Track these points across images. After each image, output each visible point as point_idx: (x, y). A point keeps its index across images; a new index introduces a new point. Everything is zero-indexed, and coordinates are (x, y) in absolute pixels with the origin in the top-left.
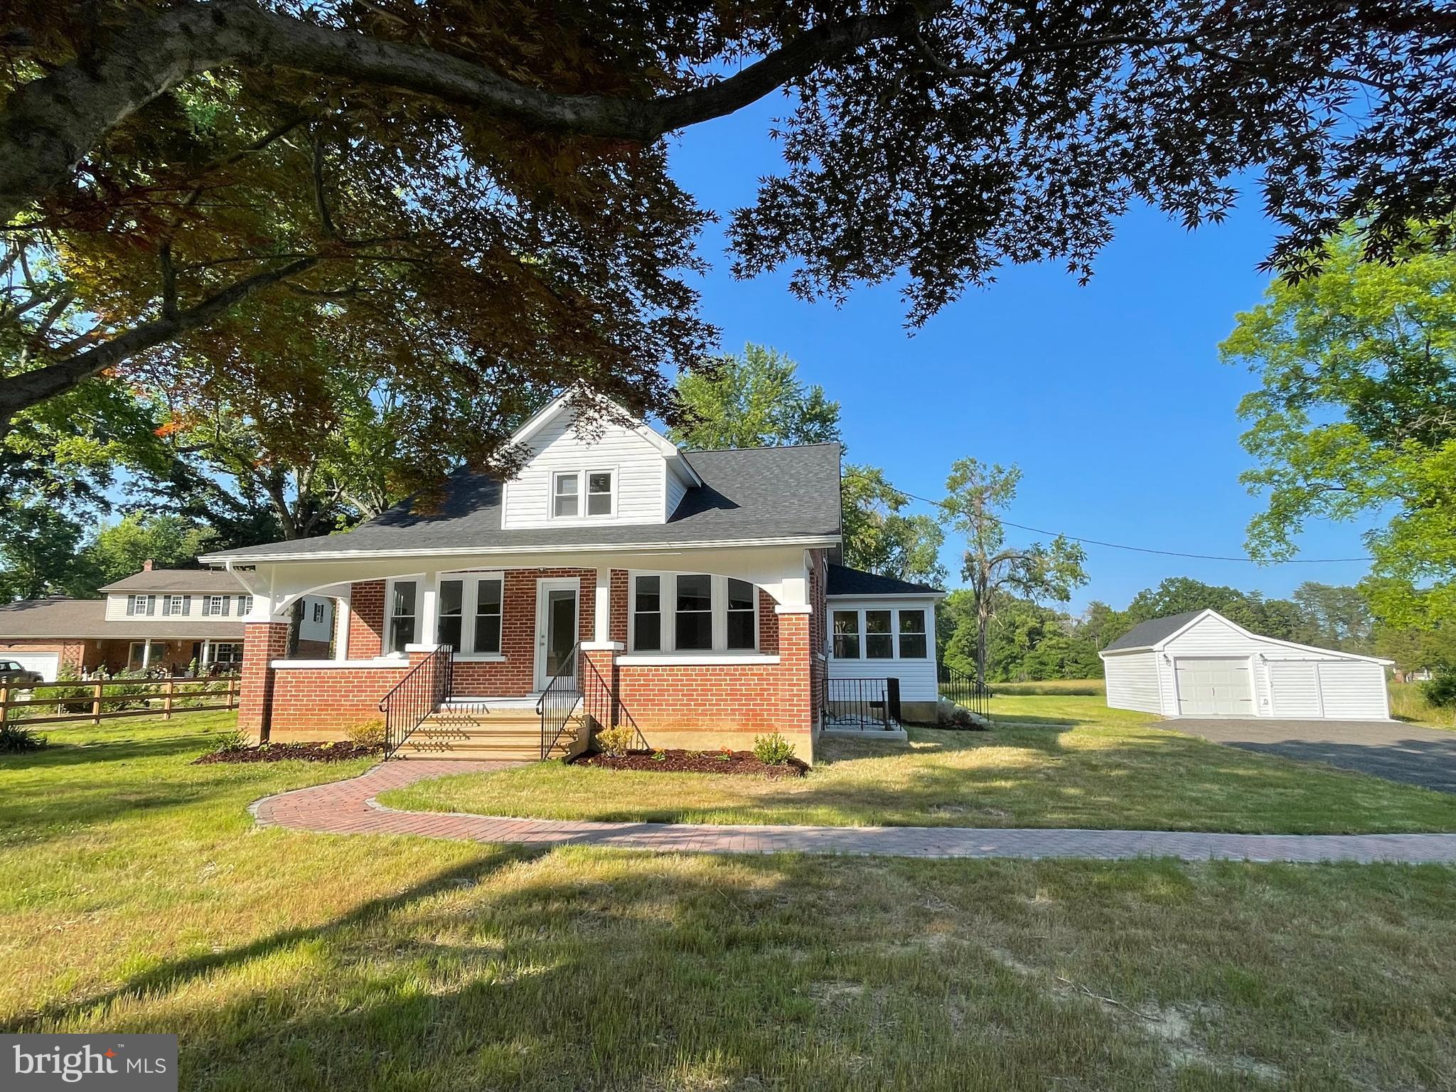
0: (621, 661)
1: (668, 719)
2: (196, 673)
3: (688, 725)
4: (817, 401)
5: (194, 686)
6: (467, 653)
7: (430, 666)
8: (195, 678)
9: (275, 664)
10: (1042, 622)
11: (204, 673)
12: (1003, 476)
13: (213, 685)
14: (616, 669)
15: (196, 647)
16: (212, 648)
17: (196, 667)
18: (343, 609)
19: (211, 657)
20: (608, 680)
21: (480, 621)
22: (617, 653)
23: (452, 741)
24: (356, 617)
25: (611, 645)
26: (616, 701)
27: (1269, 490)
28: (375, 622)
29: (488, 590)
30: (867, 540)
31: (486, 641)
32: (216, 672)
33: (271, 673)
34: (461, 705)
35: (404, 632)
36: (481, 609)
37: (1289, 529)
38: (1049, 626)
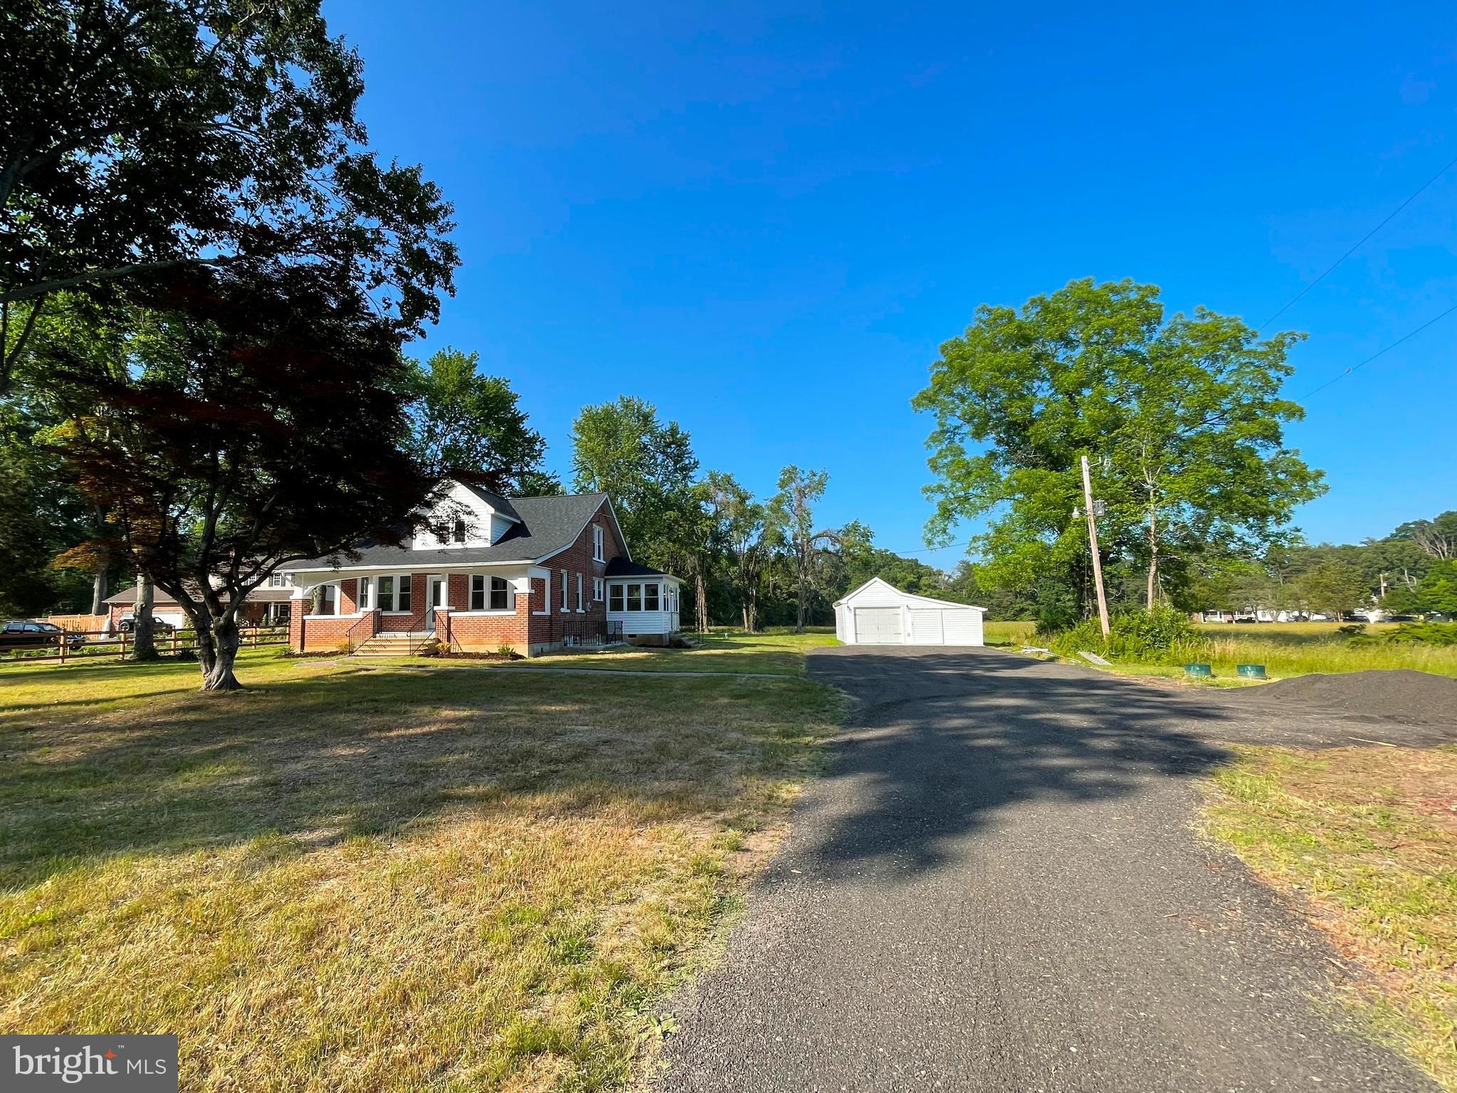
0: (451, 614)
1: (471, 639)
2: (267, 623)
3: (479, 642)
4: (674, 431)
5: (266, 631)
6: (396, 611)
7: (371, 618)
8: (267, 626)
9: (305, 617)
10: (919, 578)
11: (271, 623)
12: (816, 479)
13: (278, 630)
14: (449, 619)
15: (266, 607)
16: (276, 608)
17: (267, 620)
18: (338, 590)
19: (276, 613)
20: (446, 623)
21: (401, 596)
22: (449, 611)
23: (378, 649)
24: (344, 594)
25: (447, 608)
26: (449, 632)
27: (940, 497)
28: (353, 598)
29: (404, 580)
30: (705, 529)
31: (404, 606)
32: (279, 623)
33: (304, 622)
34: (385, 635)
35: (363, 601)
36: (402, 590)
37: (950, 525)
38: (924, 581)
